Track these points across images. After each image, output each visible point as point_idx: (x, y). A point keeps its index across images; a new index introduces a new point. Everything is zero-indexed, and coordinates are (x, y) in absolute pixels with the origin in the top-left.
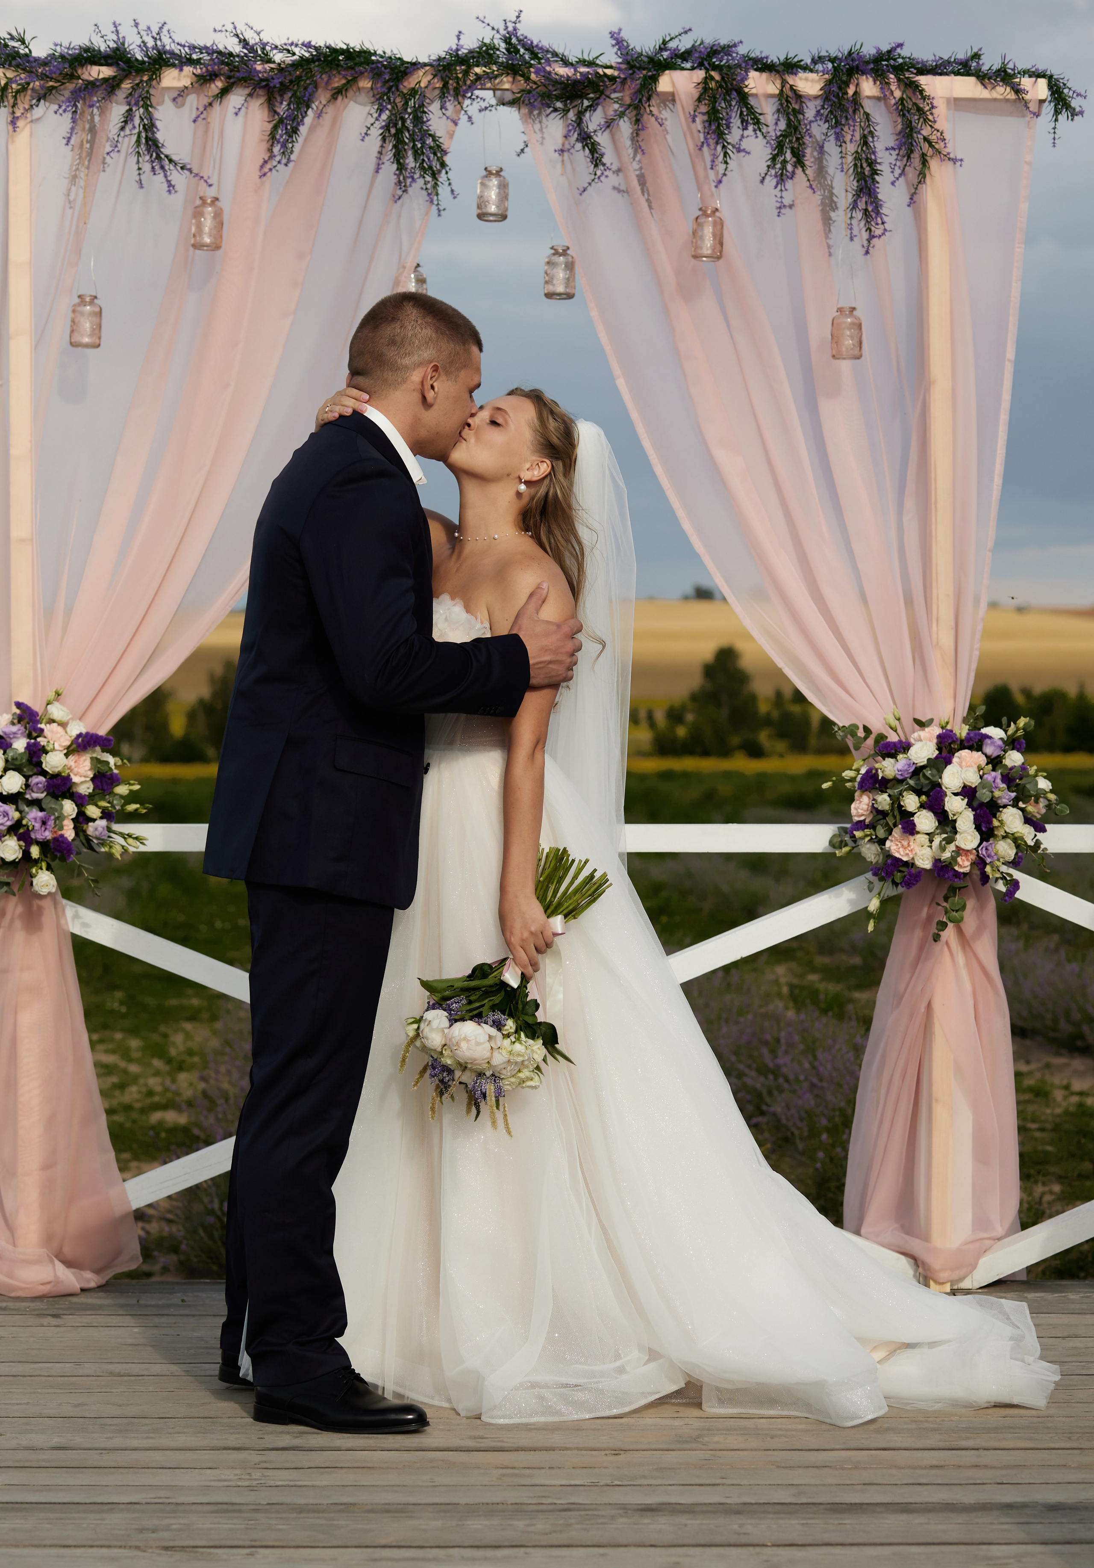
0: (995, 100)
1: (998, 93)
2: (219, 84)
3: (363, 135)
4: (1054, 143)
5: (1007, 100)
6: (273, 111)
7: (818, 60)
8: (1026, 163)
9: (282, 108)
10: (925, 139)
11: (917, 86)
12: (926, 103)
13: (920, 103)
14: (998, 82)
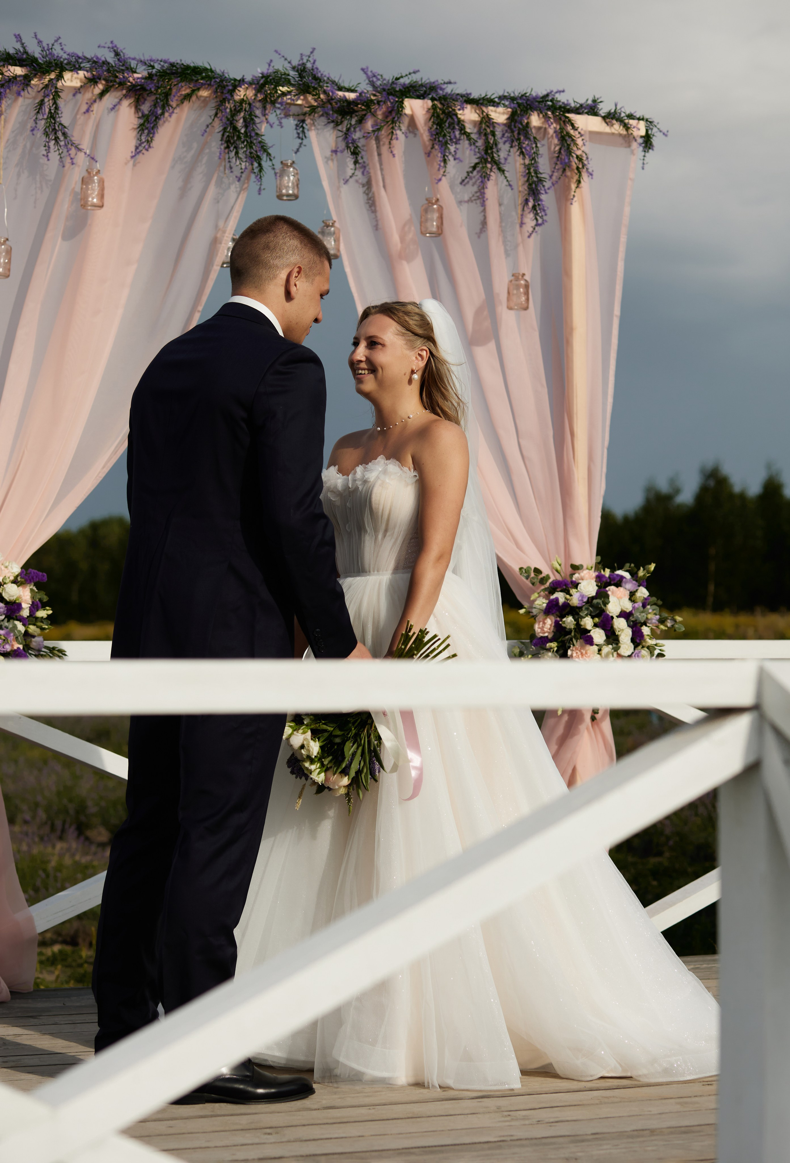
0: (613, 134)
1: (614, 129)
2: (100, 87)
3: (203, 131)
4: (643, 167)
5: (620, 135)
6: (137, 109)
7: (502, 98)
8: (631, 179)
9: (146, 108)
10: (577, 157)
11: (570, 121)
12: (577, 133)
13: (572, 132)
14: (614, 122)
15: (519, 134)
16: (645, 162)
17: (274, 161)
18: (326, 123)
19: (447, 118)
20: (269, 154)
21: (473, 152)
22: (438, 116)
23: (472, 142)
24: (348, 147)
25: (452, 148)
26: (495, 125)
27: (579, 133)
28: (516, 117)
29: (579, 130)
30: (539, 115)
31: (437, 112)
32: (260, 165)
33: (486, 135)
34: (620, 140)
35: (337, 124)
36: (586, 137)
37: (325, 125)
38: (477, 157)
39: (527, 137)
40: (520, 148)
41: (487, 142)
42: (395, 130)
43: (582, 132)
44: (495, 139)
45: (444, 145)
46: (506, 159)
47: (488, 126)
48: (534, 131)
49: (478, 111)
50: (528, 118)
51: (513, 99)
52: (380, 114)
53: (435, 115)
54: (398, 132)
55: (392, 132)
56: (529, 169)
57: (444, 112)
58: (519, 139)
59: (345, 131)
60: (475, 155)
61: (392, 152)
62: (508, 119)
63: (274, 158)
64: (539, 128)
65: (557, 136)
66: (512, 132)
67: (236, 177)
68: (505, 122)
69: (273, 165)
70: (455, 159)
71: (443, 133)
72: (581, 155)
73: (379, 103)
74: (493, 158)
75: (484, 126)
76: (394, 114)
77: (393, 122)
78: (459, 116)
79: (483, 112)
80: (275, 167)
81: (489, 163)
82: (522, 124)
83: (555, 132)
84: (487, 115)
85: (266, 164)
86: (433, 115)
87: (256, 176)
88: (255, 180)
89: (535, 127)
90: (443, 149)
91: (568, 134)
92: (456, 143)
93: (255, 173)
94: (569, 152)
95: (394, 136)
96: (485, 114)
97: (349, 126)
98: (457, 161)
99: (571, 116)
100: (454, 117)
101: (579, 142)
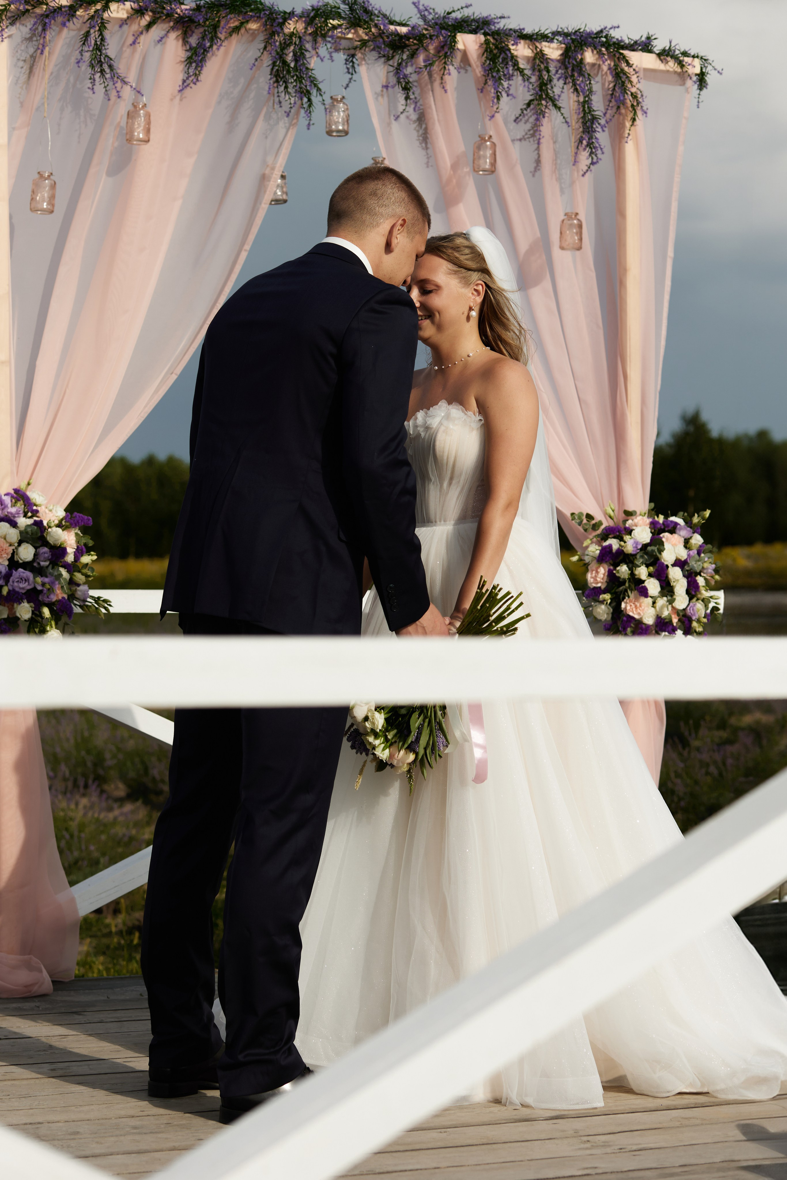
0: (668, 71)
1: (670, 66)
2: (147, 18)
3: (252, 65)
4: (698, 105)
5: (675, 72)
6: (185, 42)
7: (556, 33)
8: (686, 118)
9: (193, 41)
10: (632, 94)
11: (624, 57)
12: (631, 70)
13: (626, 69)
14: (669, 59)
15: (573, 70)
16: (700, 100)
17: (324, 97)
18: (377, 57)
19: (500, 54)
20: (319, 90)
21: (526, 89)
22: (491, 51)
23: (526, 78)
24: (399, 82)
25: (505, 84)
26: (549, 61)
27: (634, 70)
28: (570, 54)
29: (634, 67)
30: (593, 52)
31: (490, 47)
32: (309, 100)
33: (540, 71)
34: (676, 78)
35: (388, 58)
36: (641, 74)
37: (376, 60)
38: (531, 93)
39: (581, 74)
40: (574, 85)
41: (540, 77)
42: (448, 65)
43: (637, 69)
44: (549, 76)
45: (497, 81)
46: (559, 96)
47: (542, 62)
48: (587, 67)
49: (531, 47)
50: (582, 54)
51: (566, 35)
52: (432, 48)
53: (489, 50)
54: (451, 67)
55: (445, 68)
56: (584, 107)
57: (497, 47)
58: (573, 76)
59: (396, 66)
60: (529, 91)
61: (443, 88)
62: (562, 55)
63: (324, 93)
64: (593, 65)
65: (611, 73)
66: (566, 68)
67: (285, 112)
68: (559, 58)
69: (323, 100)
70: (508, 95)
71: (496, 69)
72: (635, 93)
73: (431, 37)
74: (547, 95)
75: (537, 61)
76: (446, 49)
77: (446, 56)
78: (512, 52)
79: (536, 47)
80: (325, 102)
81: (544, 99)
82: (576, 61)
83: (609, 69)
84: (541, 51)
85: (316, 99)
86: (486, 51)
87: (306, 112)
88: (305, 115)
89: (588, 63)
90: (497, 84)
91: (622, 70)
92: (509, 79)
93: (304, 108)
94: (624, 91)
95: (446, 72)
96: (538, 50)
97: (400, 61)
98: (510, 97)
99: (626, 52)
100: (508, 52)
101: (634, 79)
